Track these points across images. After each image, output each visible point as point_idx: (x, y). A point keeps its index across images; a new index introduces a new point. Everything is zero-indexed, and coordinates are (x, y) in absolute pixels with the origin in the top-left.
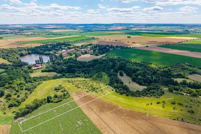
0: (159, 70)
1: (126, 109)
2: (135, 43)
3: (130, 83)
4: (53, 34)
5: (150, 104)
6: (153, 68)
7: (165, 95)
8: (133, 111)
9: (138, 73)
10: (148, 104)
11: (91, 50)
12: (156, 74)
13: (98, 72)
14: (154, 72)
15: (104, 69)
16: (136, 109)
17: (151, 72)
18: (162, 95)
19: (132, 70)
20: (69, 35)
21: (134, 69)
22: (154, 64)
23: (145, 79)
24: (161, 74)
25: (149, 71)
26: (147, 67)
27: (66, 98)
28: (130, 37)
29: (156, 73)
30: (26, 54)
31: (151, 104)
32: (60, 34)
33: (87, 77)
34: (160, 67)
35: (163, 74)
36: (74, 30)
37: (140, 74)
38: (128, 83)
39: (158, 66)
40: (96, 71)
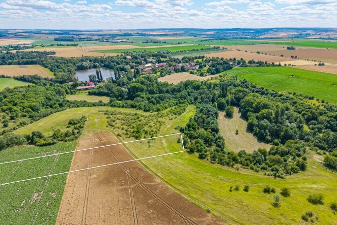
0: (325, 113)
1: (167, 189)
2: (296, 57)
3: (237, 134)
4: (154, 42)
5: (242, 188)
6: (310, 108)
7: (306, 173)
8: (181, 198)
9: (263, 114)
10: (237, 189)
11: (196, 65)
12: (313, 121)
13: (180, 103)
14: (309, 116)
15: (196, 99)
16: (192, 195)
17: (303, 115)
18: (295, 173)
19: (254, 105)
20: (179, 43)
21: (259, 103)
22: (318, 100)
23: (276, 127)
24: (328, 122)
25: (299, 113)
26: (297, 105)
27: (66, 141)
28: (294, 49)
29: (316, 119)
30: (90, 68)
31: (246, 190)
32: (165, 42)
33: (147, 109)
34: (331, 107)
35: (332, 123)
36: (195, 37)
37: (267, 117)
38: (234, 133)
39: (327, 103)
40: (175, 102)
